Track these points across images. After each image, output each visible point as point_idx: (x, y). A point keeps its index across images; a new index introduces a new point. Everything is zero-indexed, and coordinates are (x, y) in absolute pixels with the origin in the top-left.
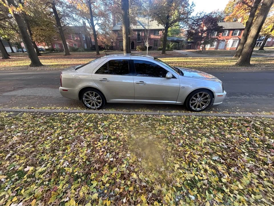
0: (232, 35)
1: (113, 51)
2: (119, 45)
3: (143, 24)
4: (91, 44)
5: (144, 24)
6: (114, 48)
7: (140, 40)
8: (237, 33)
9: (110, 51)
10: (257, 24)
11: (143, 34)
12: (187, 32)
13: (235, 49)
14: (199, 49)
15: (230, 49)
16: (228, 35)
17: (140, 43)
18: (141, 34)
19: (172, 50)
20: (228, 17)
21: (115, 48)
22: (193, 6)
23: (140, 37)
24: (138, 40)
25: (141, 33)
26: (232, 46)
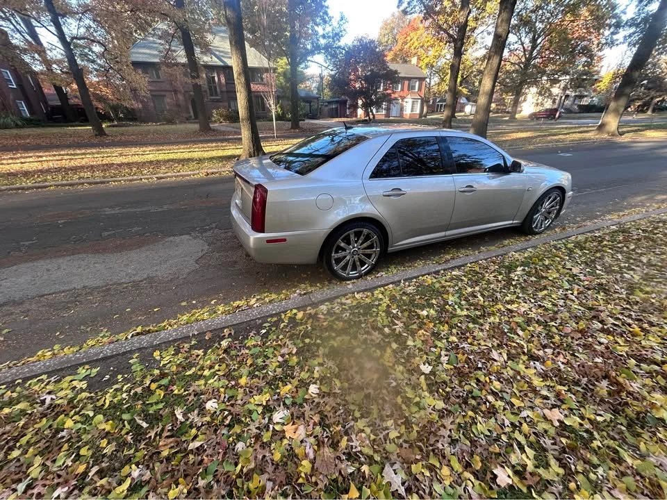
0: (409, 90)
1: (138, 123)
2: (155, 107)
3: (217, 53)
4: (46, 103)
5: (219, 51)
6: (138, 115)
7: (217, 95)
8: (415, 86)
9: (130, 125)
10: (491, 70)
11: (223, 80)
12: (330, 79)
13: (418, 117)
14: (356, 116)
15: (410, 117)
16: (402, 90)
17: (218, 101)
18: (216, 79)
19: (304, 120)
20: (392, 53)
21: (143, 115)
22: (344, 21)
23: (215, 87)
24: (212, 95)
25: (216, 75)
26: (412, 111)
